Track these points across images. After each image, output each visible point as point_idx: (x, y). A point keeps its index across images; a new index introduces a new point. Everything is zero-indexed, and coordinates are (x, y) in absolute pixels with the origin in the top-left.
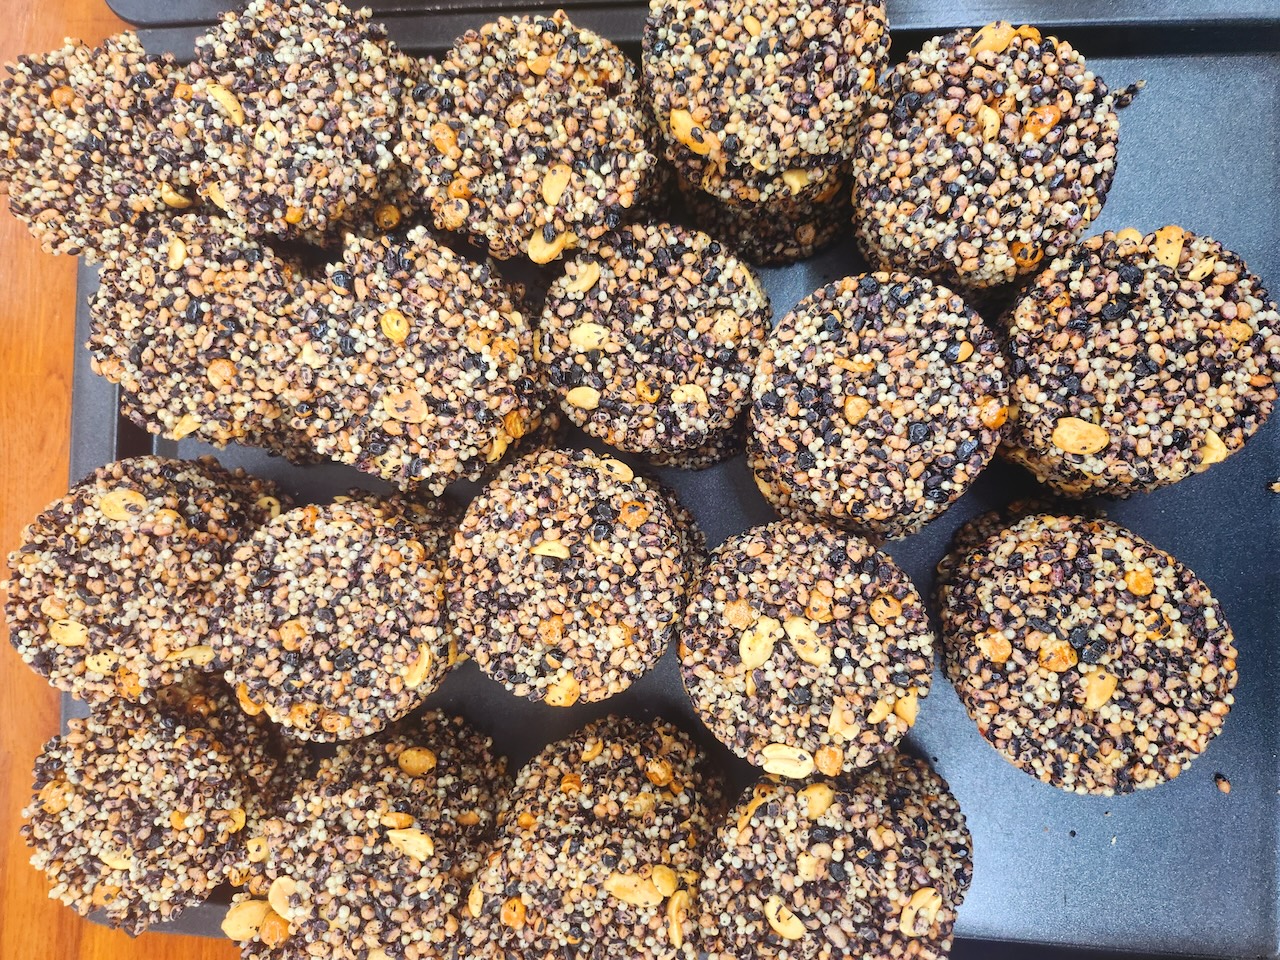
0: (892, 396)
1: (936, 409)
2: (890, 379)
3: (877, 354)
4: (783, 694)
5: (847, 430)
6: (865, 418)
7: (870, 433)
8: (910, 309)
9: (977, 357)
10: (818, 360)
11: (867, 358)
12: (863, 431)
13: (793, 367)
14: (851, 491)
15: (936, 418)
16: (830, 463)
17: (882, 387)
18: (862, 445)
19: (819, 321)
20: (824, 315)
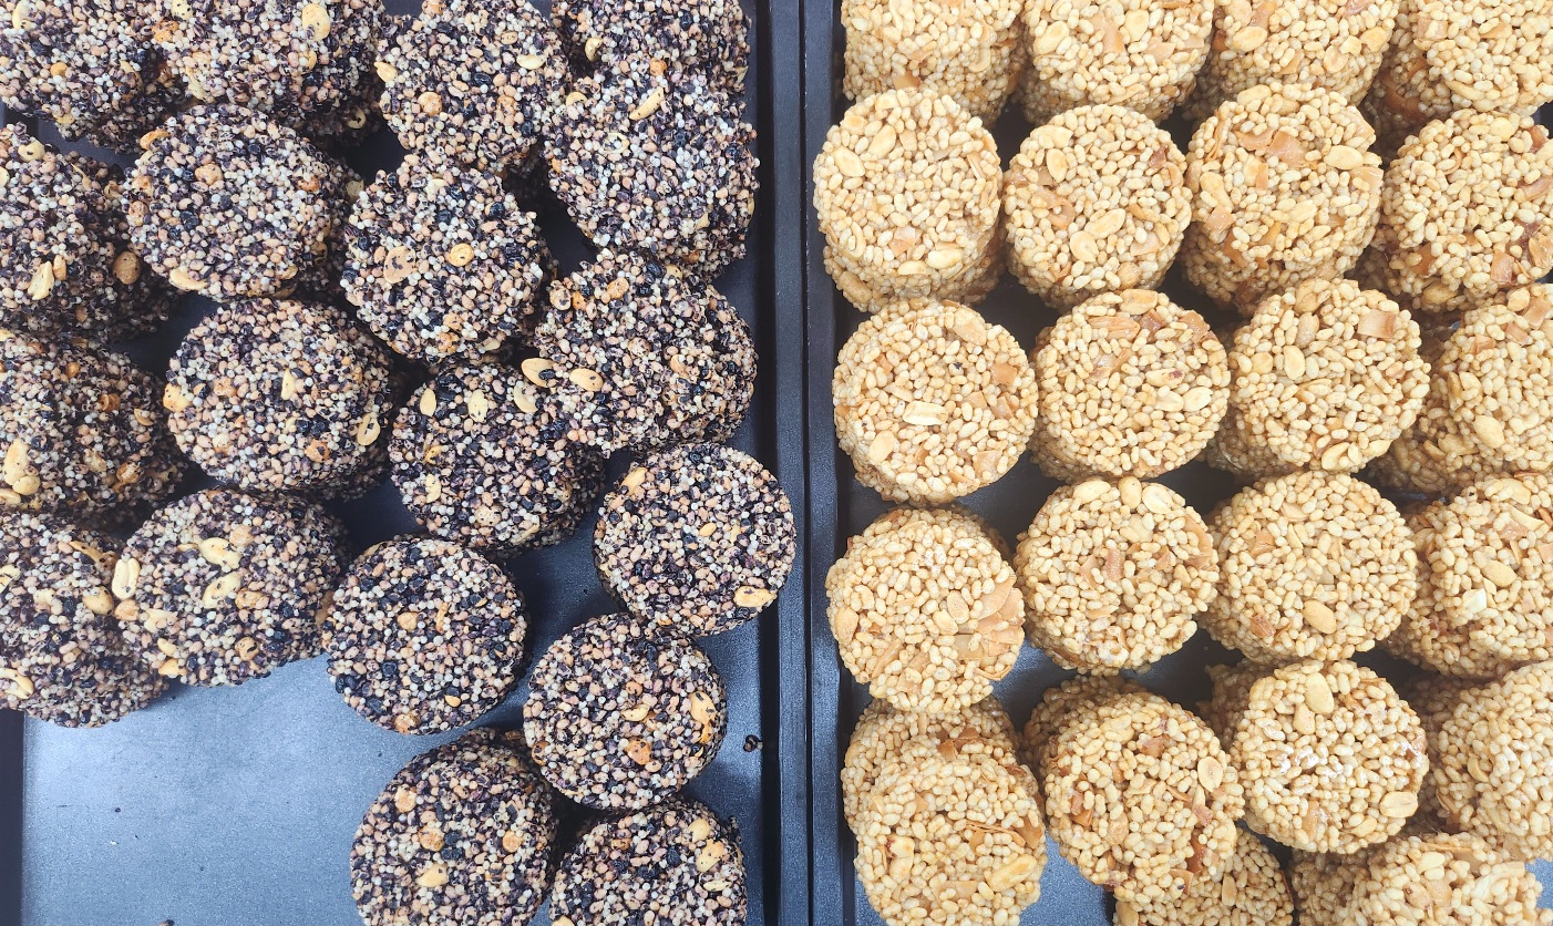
0: (417, 647)
1: (406, 681)
2: (430, 646)
3: (449, 635)
4: (178, 573)
5: (391, 614)
6: (399, 628)
7: (388, 632)
8: (486, 659)
9: (448, 710)
10: (446, 591)
11: (447, 627)
12: (390, 626)
13: (440, 571)
14: (342, 620)
15: (399, 681)
16: (364, 603)
17: (424, 640)
18: (378, 626)
19: (476, 589)
20: (482, 594)
